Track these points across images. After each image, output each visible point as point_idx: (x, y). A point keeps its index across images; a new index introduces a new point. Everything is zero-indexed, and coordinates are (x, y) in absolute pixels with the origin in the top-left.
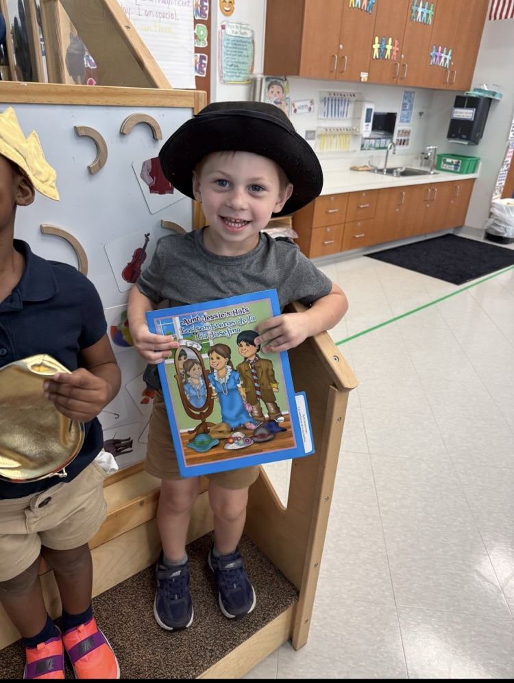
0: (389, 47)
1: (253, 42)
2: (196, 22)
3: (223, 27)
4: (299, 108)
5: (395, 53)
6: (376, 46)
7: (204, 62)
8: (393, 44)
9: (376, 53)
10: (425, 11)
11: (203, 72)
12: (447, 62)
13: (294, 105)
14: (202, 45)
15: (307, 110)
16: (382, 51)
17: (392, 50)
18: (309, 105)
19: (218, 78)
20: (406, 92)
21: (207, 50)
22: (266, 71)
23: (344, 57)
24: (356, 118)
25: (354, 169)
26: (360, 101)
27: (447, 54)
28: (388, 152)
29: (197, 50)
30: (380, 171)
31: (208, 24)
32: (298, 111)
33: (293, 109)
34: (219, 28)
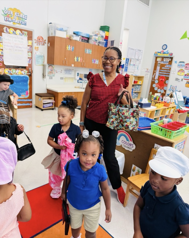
0: (79, 59)
1: (44, 56)
2: (28, 52)
3: (36, 53)
4: (58, 72)
5: (81, 60)
6: (76, 59)
7: (31, 60)
8: (80, 58)
9: (76, 60)
10: (89, 51)
11: (30, 63)
12: (98, 63)
13: (56, 71)
14: (30, 57)
15: (60, 72)
16: (78, 60)
17: (80, 60)
18: (61, 71)
19: (34, 64)
20: (90, 69)
21: (32, 58)
22: (48, 63)
23: (66, 61)
24: (75, 75)
25: (75, 87)
26: (75, 71)
27: (97, 61)
28: (83, 84)
29: (29, 58)
30: (81, 88)
31: (32, 52)
32: (58, 73)
33: (56, 72)
34: (35, 53)
